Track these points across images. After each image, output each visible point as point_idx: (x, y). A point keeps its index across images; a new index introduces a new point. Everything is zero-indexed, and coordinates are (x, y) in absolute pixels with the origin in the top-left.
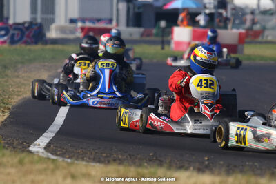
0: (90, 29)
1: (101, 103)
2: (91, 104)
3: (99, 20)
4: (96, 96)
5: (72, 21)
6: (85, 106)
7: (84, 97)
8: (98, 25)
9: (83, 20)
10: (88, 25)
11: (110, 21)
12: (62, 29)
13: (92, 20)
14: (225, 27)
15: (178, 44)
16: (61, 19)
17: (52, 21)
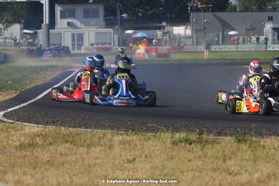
0: (100, 48)
1: (121, 103)
2: (115, 104)
3: (105, 44)
4: (118, 98)
5: (92, 45)
6: (111, 105)
7: (109, 99)
8: (104, 46)
9: (97, 44)
10: (100, 46)
11: (110, 44)
12: (87, 49)
13: (101, 44)
14: (162, 46)
15: (139, 54)
16: (86, 44)
17: (83, 45)
